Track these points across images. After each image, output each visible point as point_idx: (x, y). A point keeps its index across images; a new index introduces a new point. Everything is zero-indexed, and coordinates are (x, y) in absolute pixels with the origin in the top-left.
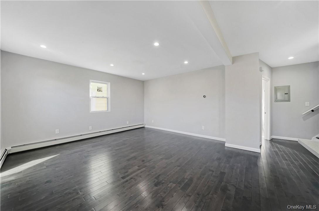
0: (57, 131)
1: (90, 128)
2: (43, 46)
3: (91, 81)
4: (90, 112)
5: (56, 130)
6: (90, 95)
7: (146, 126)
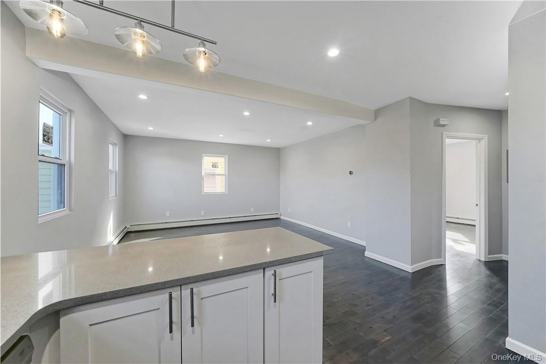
0: (168, 214)
1: (203, 213)
2: (151, 128)
3: (203, 155)
4: (203, 193)
5: (167, 212)
6: (203, 173)
7: (282, 217)
